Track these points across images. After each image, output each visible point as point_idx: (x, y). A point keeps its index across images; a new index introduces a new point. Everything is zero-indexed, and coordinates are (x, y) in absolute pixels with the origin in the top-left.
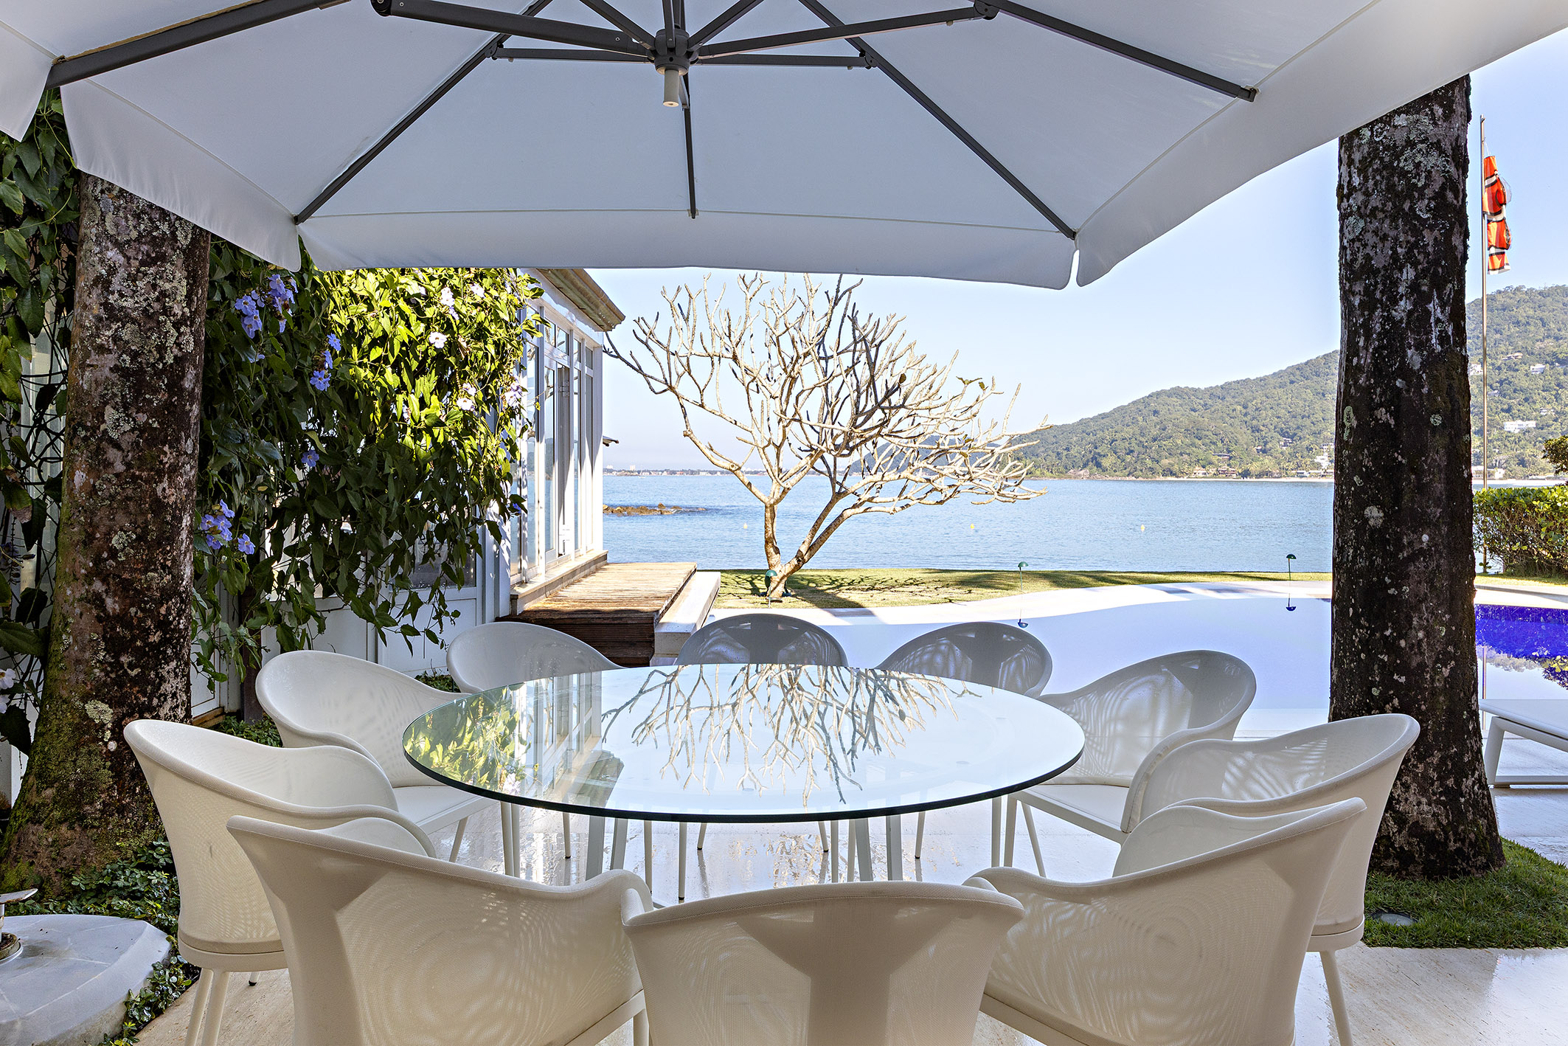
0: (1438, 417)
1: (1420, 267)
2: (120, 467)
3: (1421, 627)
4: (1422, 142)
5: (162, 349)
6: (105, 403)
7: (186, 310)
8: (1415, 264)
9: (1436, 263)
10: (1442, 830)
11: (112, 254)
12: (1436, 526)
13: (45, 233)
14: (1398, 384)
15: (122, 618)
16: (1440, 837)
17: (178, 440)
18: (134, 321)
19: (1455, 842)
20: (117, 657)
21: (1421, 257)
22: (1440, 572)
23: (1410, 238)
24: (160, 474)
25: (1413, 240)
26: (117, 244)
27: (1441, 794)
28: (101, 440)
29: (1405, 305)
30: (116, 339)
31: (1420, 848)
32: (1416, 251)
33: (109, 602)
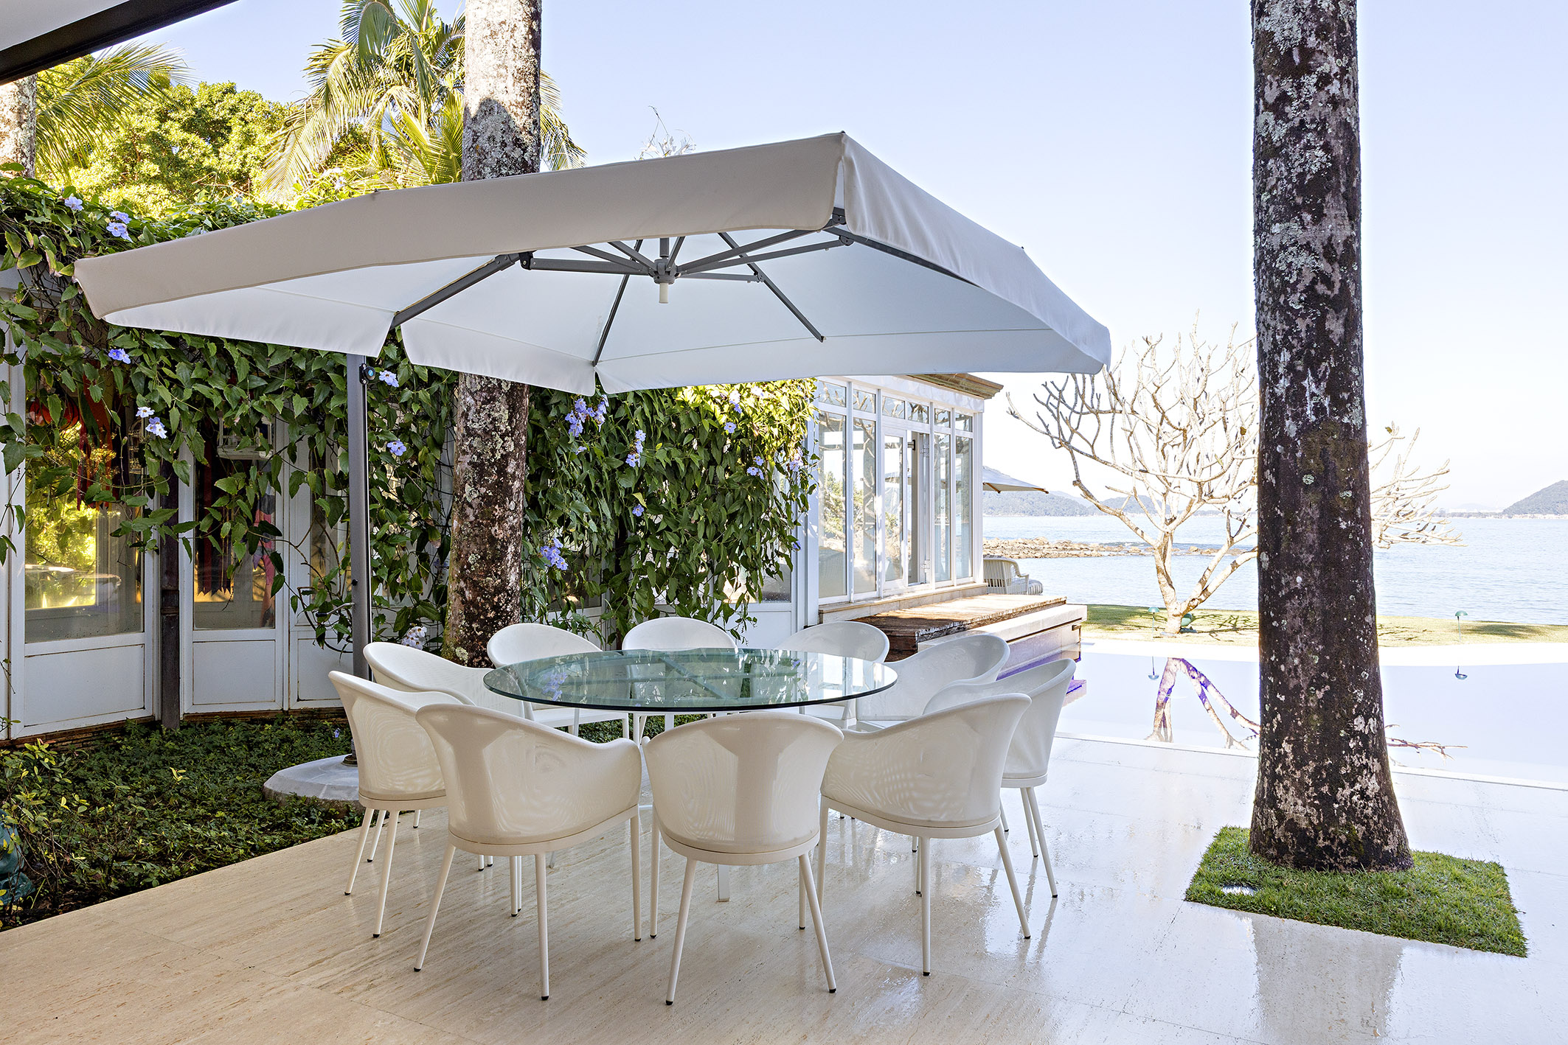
0: (1309, 476)
1: (1294, 350)
2: (472, 518)
3: (1296, 655)
4: (1293, 245)
5: (494, 451)
6: (466, 482)
7: (509, 427)
8: (1290, 348)
9: (1309, 346)
10: (1313, 828)
11: (469, 399)
12: (1309, 569)
13: (442, 389)
14: (1278, 450)
15: (473, 602)
16: (1311, 834)
17: (504, 502)
18: (479, 436)
19: (1324, 840)
20: (470, 624)
21: (1295, 342)
22: (1312, 609)
23: (1285, 326)
24: (493, 521)
25: (1287, 328)
26: (471, 394)
27: (1315, 798)
28: (463, 503)
29: (1284, 383)
30: (470, 446)
31: (1293, 841)
32: (1290, 337)
33: (467, 593)
